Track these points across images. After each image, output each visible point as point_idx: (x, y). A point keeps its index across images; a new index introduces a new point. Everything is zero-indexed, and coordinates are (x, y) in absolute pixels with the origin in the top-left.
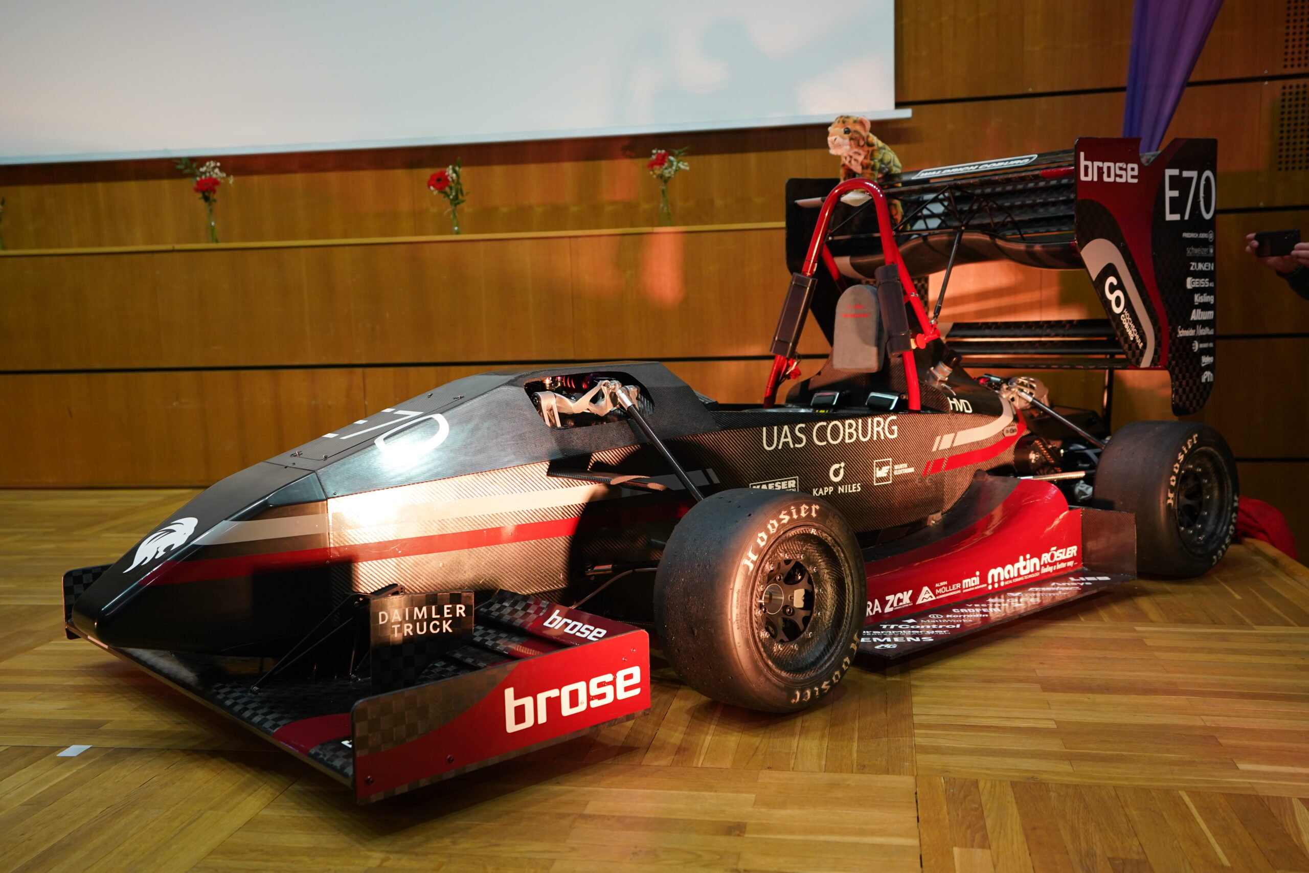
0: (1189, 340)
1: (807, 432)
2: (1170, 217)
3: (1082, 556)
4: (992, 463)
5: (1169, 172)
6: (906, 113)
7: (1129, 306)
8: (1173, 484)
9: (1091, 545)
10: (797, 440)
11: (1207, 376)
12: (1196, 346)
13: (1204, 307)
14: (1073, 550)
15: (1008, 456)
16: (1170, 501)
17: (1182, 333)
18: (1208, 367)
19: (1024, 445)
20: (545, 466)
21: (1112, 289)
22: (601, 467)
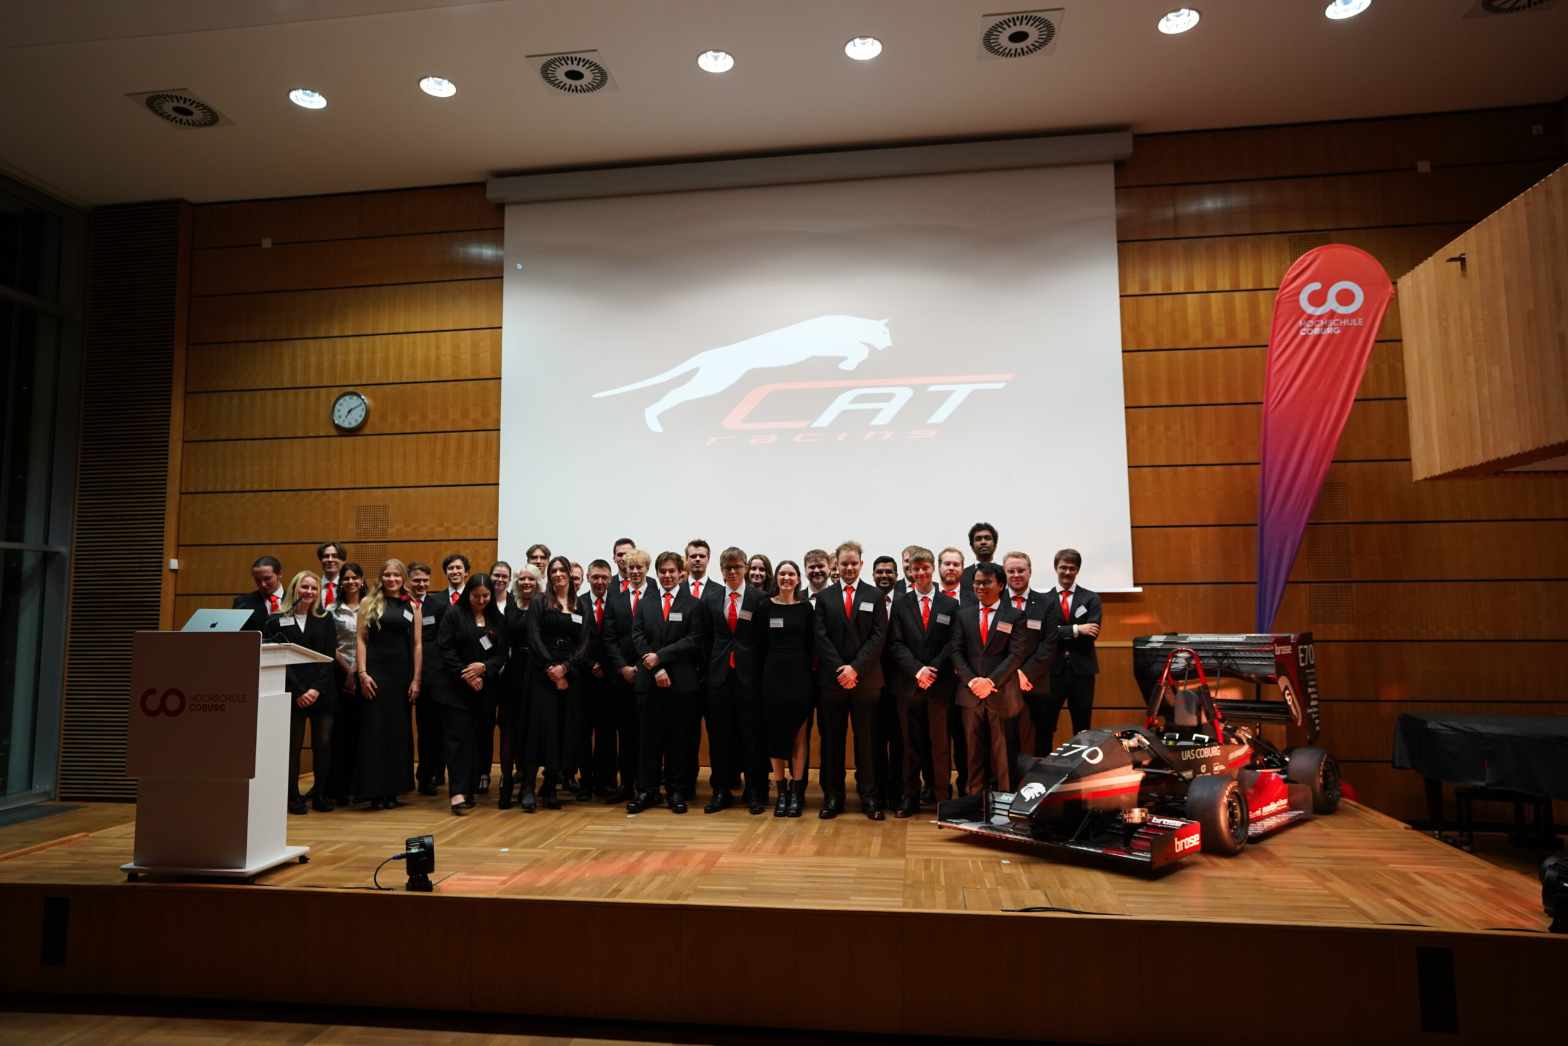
0: (1311, 714)
1: (1194, 753)
2: (1302, 665)
3: (1289, 804)
4: (1243, 765)
5: (1300, 647)
6: (1139, 589)
7: (1293, 702)
8: (1321, 774)
9: (1291, 799)
10: (1192, 756)
11: (1318, 728)
12: (1314, 716)
13: (1315, 699)
14: (1285, 801)
15: (1248, 762)
16: (1321, 781)
17: (1310, 711)
18: (1318, 724)
19: (1253, 757)
20: (1131, 767)
21: (1288, 695)
22: (1145, 767)
